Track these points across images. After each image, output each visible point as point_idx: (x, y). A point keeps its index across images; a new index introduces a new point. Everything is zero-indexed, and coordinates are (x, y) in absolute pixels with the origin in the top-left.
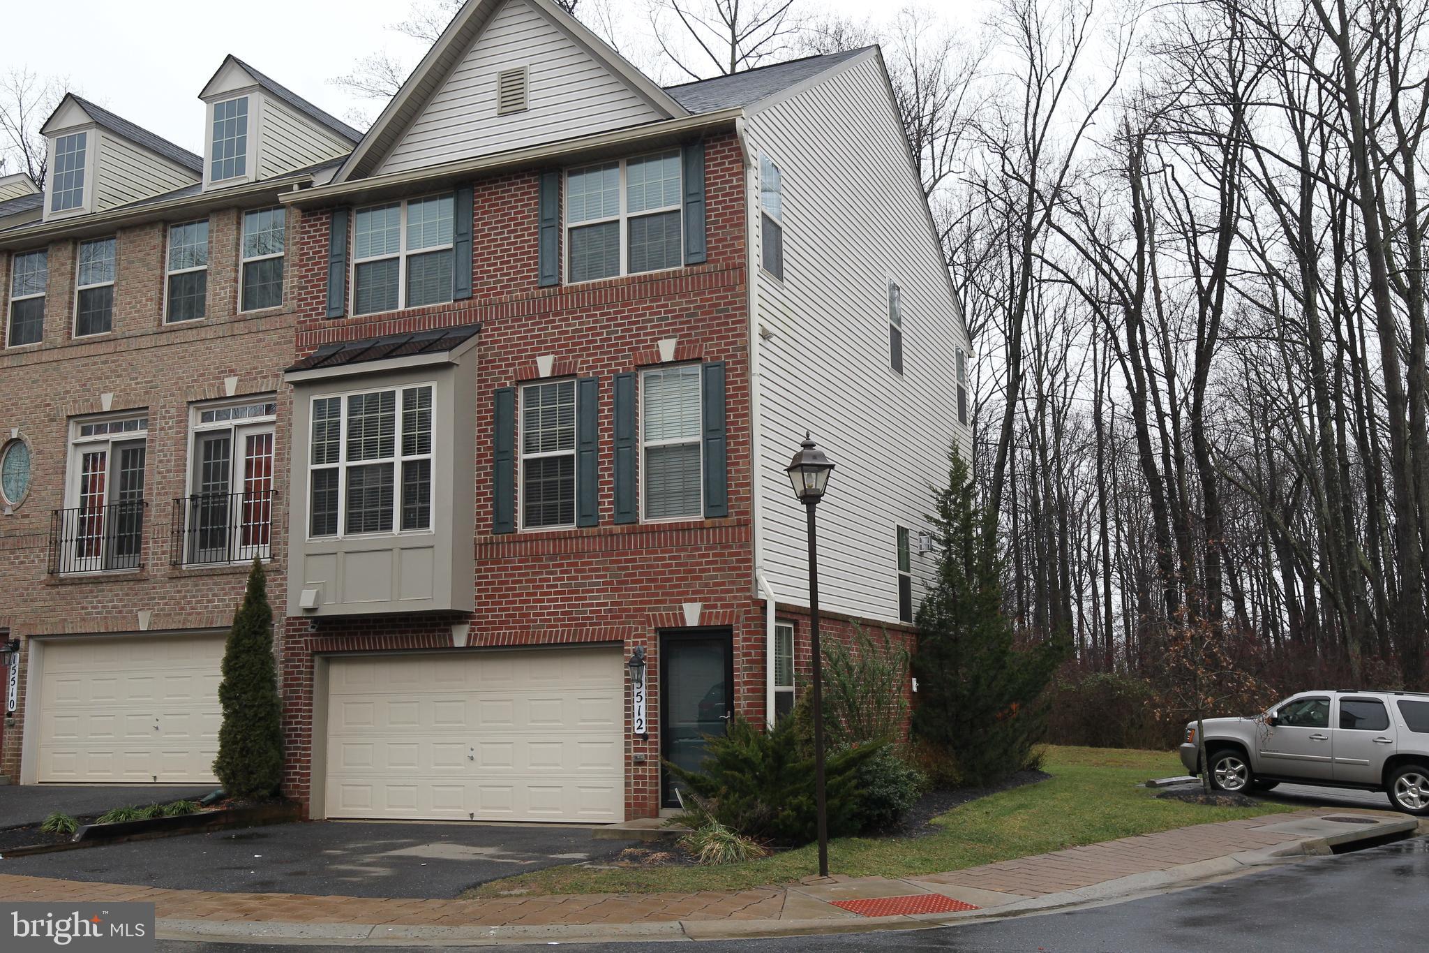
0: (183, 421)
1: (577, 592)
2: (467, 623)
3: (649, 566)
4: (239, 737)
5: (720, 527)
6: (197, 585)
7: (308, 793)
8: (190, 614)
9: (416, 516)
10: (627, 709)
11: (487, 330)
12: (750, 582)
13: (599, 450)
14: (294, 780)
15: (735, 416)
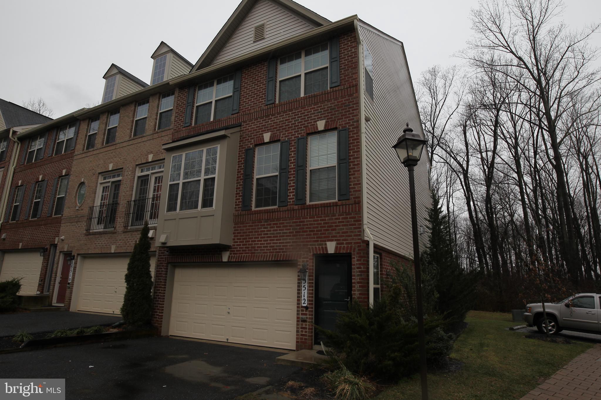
0: (134, 172)
1: (277, 237)
2: (228, 251)
3: (310, 224)
4: (130, 298)
5: (346, 205)
6: (132, 235)
7: (161, 324)
8: (128, 246)
9: (208, 202)
10: (298, 293)
11: (244, 125)
12: (360, 232)
13: (289, 172)
14: (156, 318)
15: (353, 152)
